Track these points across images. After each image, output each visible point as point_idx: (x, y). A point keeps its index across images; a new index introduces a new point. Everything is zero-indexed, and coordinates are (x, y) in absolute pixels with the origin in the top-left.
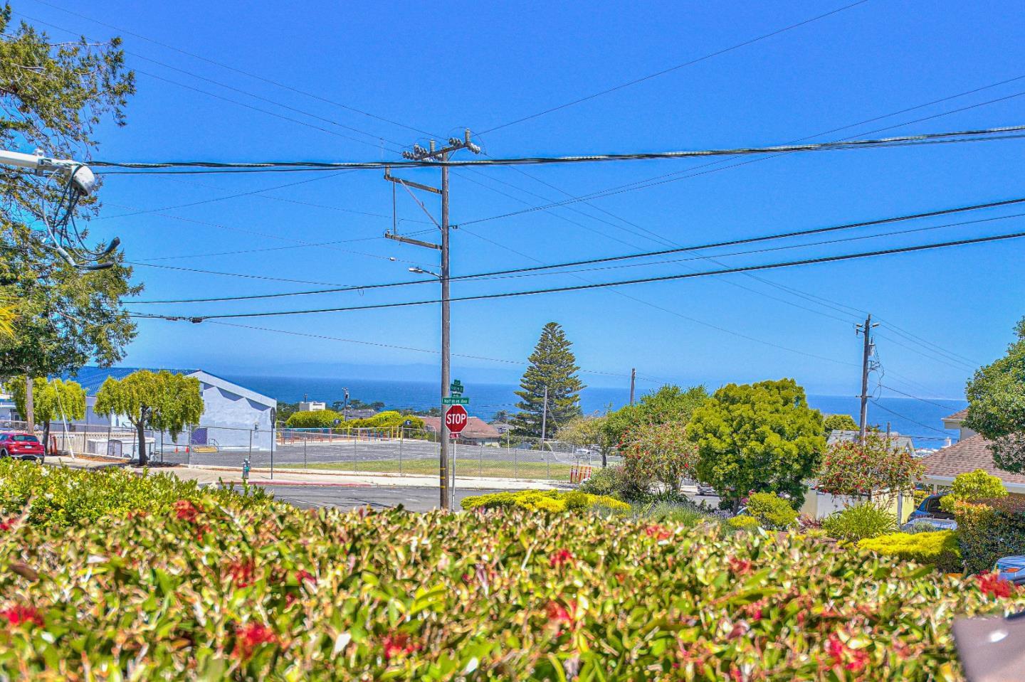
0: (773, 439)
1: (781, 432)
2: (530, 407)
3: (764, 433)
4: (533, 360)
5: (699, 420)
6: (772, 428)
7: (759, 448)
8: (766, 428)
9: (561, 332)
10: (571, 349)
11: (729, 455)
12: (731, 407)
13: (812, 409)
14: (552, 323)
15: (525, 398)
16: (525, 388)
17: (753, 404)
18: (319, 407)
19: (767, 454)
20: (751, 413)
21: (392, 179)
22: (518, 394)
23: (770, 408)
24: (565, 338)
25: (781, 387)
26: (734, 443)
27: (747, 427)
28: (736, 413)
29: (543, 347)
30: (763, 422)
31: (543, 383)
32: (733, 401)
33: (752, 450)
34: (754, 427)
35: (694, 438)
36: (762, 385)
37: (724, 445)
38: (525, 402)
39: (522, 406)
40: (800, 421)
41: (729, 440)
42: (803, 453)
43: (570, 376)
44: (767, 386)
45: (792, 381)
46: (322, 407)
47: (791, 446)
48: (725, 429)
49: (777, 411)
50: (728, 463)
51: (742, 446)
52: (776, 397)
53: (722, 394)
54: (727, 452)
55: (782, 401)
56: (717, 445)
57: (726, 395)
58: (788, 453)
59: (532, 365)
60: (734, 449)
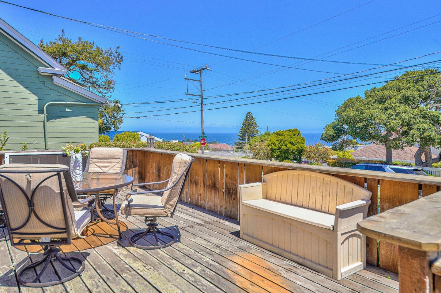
0: (289, 145)
1: (292, 144)
2: (243, 140)
3: (286, 144)
4: (243, 124)
5: (270, 141)
6: (289, 142)
7: (286, 148)
8: (287, 142)
9: (252, 115)
10: (256, 121)
11: (278, 150)
12: (279, 137)
13: (301, 137)
14: (249, 113)
15: (241, 137)
16: (240, 133)
17: (284, 136)
18: (176, 142)
19: (288, 149)
20: (283, 139)
21: (187, 79)
22: (238, 135)
23: (289, 137)
24: (254, 117)
25: (294, 131)
26: (279, 147)
27: (282, 142)
28: (279, 139)
29: (246, 120)
30: (287, 141)
31: (247, 132)
32: (280, 135)
33: (283, 149)
34: (284, 142)
35: (268, 146)
36: (288, 130)
37: (276, 147)
38: (241, 138)
39: (240, 139)
40: (298, 140)
41: (278, 146)
42: (298, 149)
43: (256, 129)
44: (289, 130)
45: (297, 129)
46: (177, 141)
47: (295, 147)
48: (277, 143)
49: (291, 138)
50: (278, 152)
51: (281, 147)
52: (291, 133)
53: (277, 133)
54: (277, 149)
55: (293, 135)
56: (274, 147)
57: (278, 133)
58: (293, 149)
59: (243, 126)
60: (279, 149)
